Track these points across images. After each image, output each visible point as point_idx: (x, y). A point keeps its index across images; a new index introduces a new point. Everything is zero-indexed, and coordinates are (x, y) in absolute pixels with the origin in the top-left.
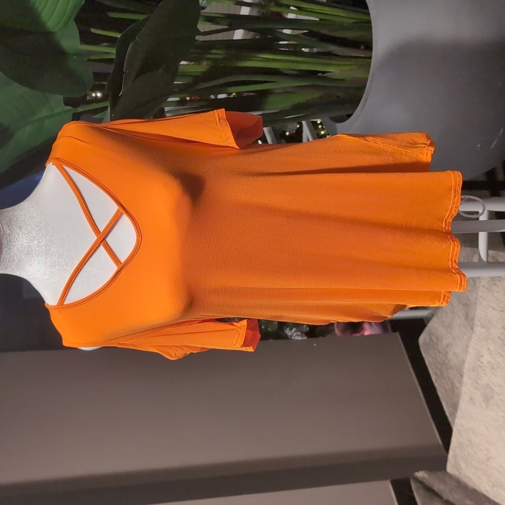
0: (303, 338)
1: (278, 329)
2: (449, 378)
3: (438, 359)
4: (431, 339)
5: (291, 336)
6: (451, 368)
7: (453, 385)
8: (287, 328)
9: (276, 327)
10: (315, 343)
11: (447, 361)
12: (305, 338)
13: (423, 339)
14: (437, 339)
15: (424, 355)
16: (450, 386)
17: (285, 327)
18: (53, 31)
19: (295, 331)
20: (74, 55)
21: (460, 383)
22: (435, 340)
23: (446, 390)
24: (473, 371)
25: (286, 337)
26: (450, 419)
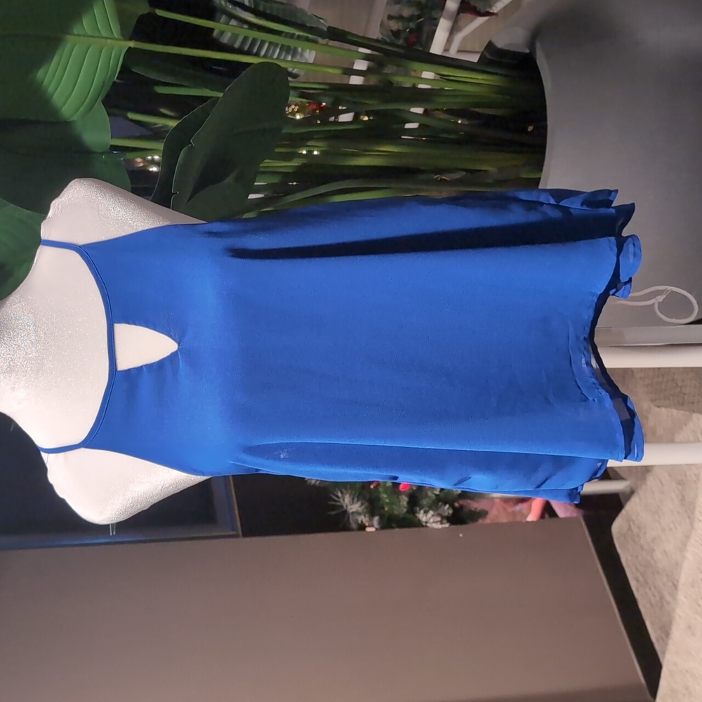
0: (444, 526)
1: (407, 512)
2: (655, 587)
3: (640, 558)
4: (630, 529)
5: (426, 522)
6: (658, 572)
7: (662, 598)
8: (420, 510)
9: (405, 510)
10: (462, 532)
11: (652, 562)
12: (447, 525)
13: (617, 527)
14: (639, 528)
15: (619, 550)
16: (658, 598)
17: (418, 509)
18: (71, 120)
19: (433, 516)
20: (103, 153)
21: (674, 597)
22: (635, 529)
23: (652, 605)
24: (693, 587)
25: (419, 524)
26: (657, 647)
